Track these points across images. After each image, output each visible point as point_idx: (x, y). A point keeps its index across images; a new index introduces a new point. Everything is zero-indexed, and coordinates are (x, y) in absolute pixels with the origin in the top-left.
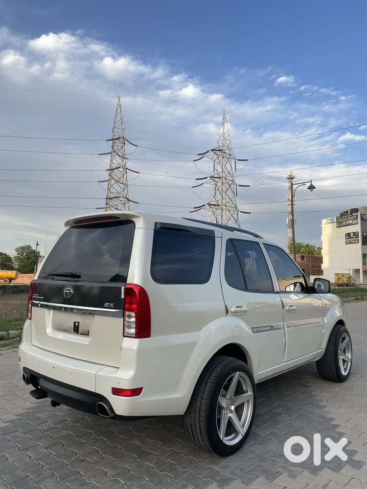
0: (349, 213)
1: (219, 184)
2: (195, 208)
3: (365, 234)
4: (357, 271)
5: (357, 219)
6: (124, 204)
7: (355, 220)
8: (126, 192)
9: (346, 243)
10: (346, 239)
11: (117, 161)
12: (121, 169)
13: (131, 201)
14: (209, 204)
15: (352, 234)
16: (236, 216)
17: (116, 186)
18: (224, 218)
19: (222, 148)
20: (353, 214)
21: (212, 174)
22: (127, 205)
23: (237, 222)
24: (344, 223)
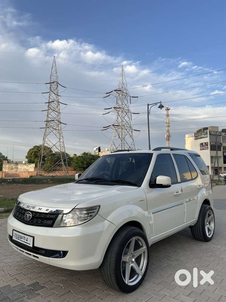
0: (202, 130)
1: (120, 113)
2: (104, 127)
3: (212, 143)
4: (208, 167)
5: (207, 134)
6: (58, 125)
8: (59, 117)
9: (201, 150)
10: (200, 147)
11: (53, 97)
12: (55, 102)
13: (62, 123)
14: (113, 125)
15: (204, 144)
16: (131, 132)
17: (53, 114)
18: (123, 134)
19: (121, 89)
20: (205, 131)
21: (115, 106)
22: (60, 126)
23: (131, 136)
24: (199, 137)
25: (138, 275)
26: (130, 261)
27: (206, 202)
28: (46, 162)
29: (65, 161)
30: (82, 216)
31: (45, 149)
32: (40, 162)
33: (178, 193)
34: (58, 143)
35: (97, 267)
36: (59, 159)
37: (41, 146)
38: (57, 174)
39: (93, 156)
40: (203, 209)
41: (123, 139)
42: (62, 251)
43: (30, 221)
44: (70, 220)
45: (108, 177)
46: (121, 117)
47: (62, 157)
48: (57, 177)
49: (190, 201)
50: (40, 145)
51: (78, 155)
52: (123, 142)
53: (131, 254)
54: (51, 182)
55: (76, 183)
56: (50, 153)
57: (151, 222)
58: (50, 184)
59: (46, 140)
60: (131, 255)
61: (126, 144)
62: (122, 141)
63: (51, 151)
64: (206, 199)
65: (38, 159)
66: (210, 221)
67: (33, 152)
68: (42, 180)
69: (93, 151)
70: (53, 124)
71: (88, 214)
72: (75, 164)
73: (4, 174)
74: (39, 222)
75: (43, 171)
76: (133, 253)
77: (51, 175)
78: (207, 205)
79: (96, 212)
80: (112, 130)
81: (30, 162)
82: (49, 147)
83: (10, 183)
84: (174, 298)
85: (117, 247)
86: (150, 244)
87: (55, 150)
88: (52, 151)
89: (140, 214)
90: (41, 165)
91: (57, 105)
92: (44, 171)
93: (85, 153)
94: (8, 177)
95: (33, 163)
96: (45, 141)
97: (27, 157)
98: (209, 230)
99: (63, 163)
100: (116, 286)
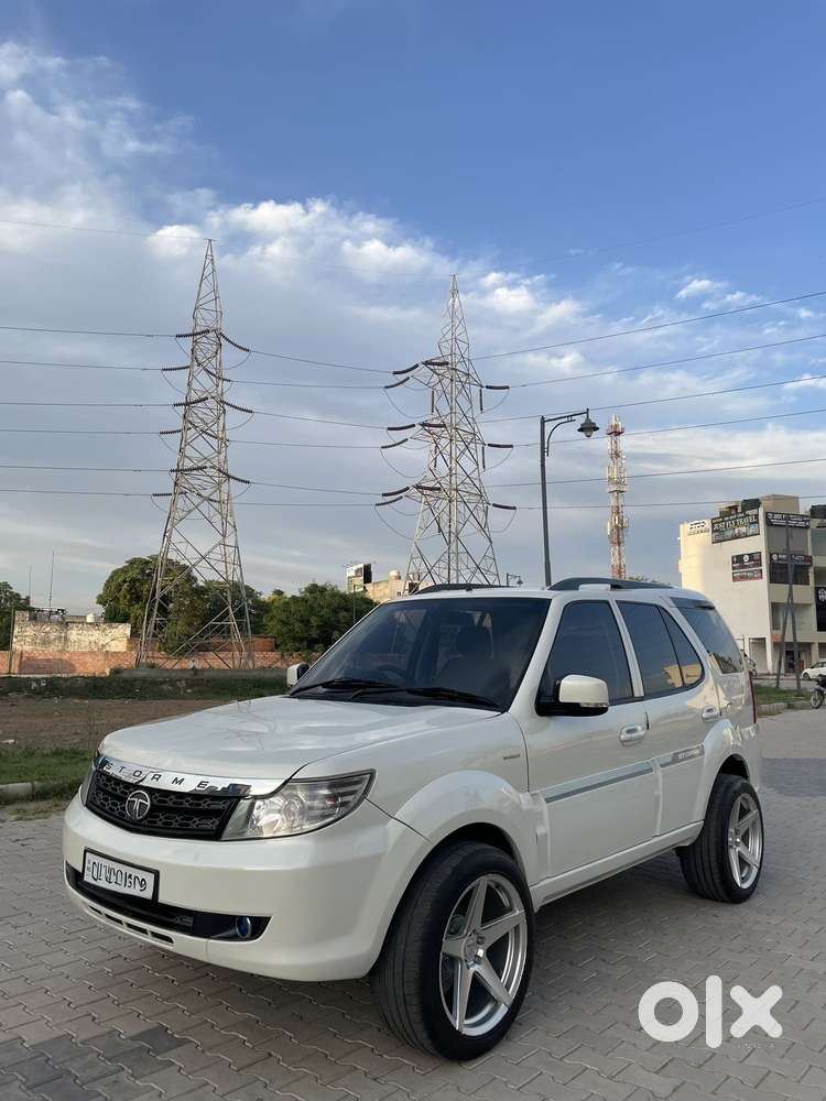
0: (740, 510)
1: (444, 442)
2: (384, 495)
3: (775, 557)
4: (760, 642)
5: (757, 522)
6: (219, 484)
7: (753, 527)
8: (222, 456)
9: (735, 579)
10: (734, 568)
11: (204, 382)
12: (211, 403)
14: (418, 487)
15: (746, 558)
16: (481, 514)
17: (200, 443)
18: (454, 518)
19: (449, 360)
20: (749, 512)
21: (427, 418)
22: (225, 487)
23: (483, 528)
24: (729, 533)
25: (497, 1004)
26: (468, 955)
27: (734, 766)
28: (170, 616)
29: (240, 614)
30: (316, 803)
31: (168, 572)
32: (149, 616)
33: (633, 735)
34: (217, 550)
35: (361, 971)
36: (218, 607)
37: (154, 558)
38: (213, 662)
39: (343, 597)
40: (722, 789)
41: (452, 537)
42: (250, 918)
43: (142, 820)
44: (277, 816)
45: (398, 676)
46: (447, 457)
47: (230, 601)
48: (211, 673)
49: (675, 759)
50: (151, 557)
51: (288, 594)
52: (453, 547)
53: (474, 931)
54: (189, 691)
55: (293, 695)
56: (187, 586)
57: (540, 831)
58: (184, 698)
59: (175, 538)
60: (474, 937)
61: (464, 557)
62: (449, 543)
63: (191, 579)
64: (731, 756)
65: (143, 608)
66: (747, 832)
67: (125, 581)
68: (154, 683)
69: (343, 579)
70: (199, 482)
71: (333, 797)
72: (279, 627)
73: (17, 663)
74: (175, 825)
75: (160, 650)
76: (479, 929)
77: (191, 665)
78: (736, 777)
79: (359, 794)
80: (413, 506)
81: (113, 617)
82: (182, 563)
83: (39, 694)
84: (611, 1078)
85: (429, 907)
86: (538, 902)
87: (204, 575)
88: (196, 580)
89: (506, 804)
90: (152, 630)
91: (215, 412)
92: (165, 650)
93: (315, 586)
94: (32, 671)
95: (125, 620)
96: (169, 540)
97: (101, 600)
98: (743, 863)
99: (233, 623)
100: (423, 1036)
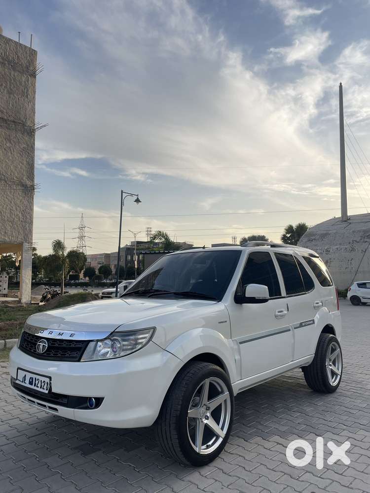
26: (202, 416)
27: (328, 329)
33: (281, 313)
35: (149, 424)
42: (94, 398)
43: (44, 353)
44: (108, 350)
49: (301, 326)
53: (204, 404)
57: (237, 357)
60: (205, 407)
64: (327, 325)
71: (135, 340)
76: (207, 403)
79: (148, 339)
86: (236, 391)
98: (333, 373)
